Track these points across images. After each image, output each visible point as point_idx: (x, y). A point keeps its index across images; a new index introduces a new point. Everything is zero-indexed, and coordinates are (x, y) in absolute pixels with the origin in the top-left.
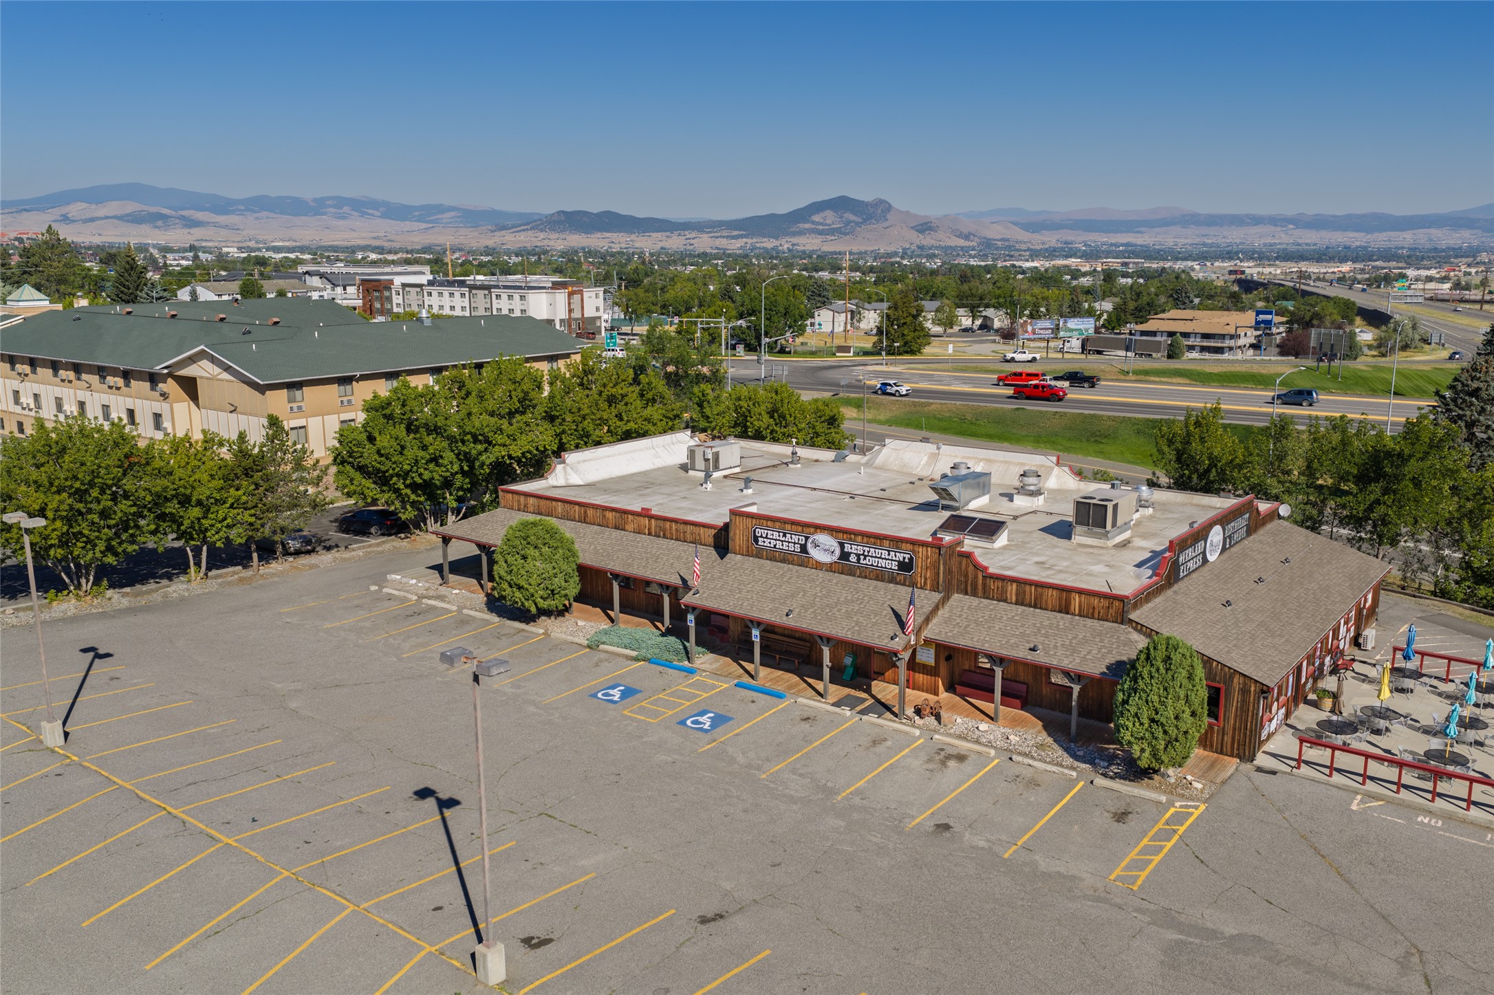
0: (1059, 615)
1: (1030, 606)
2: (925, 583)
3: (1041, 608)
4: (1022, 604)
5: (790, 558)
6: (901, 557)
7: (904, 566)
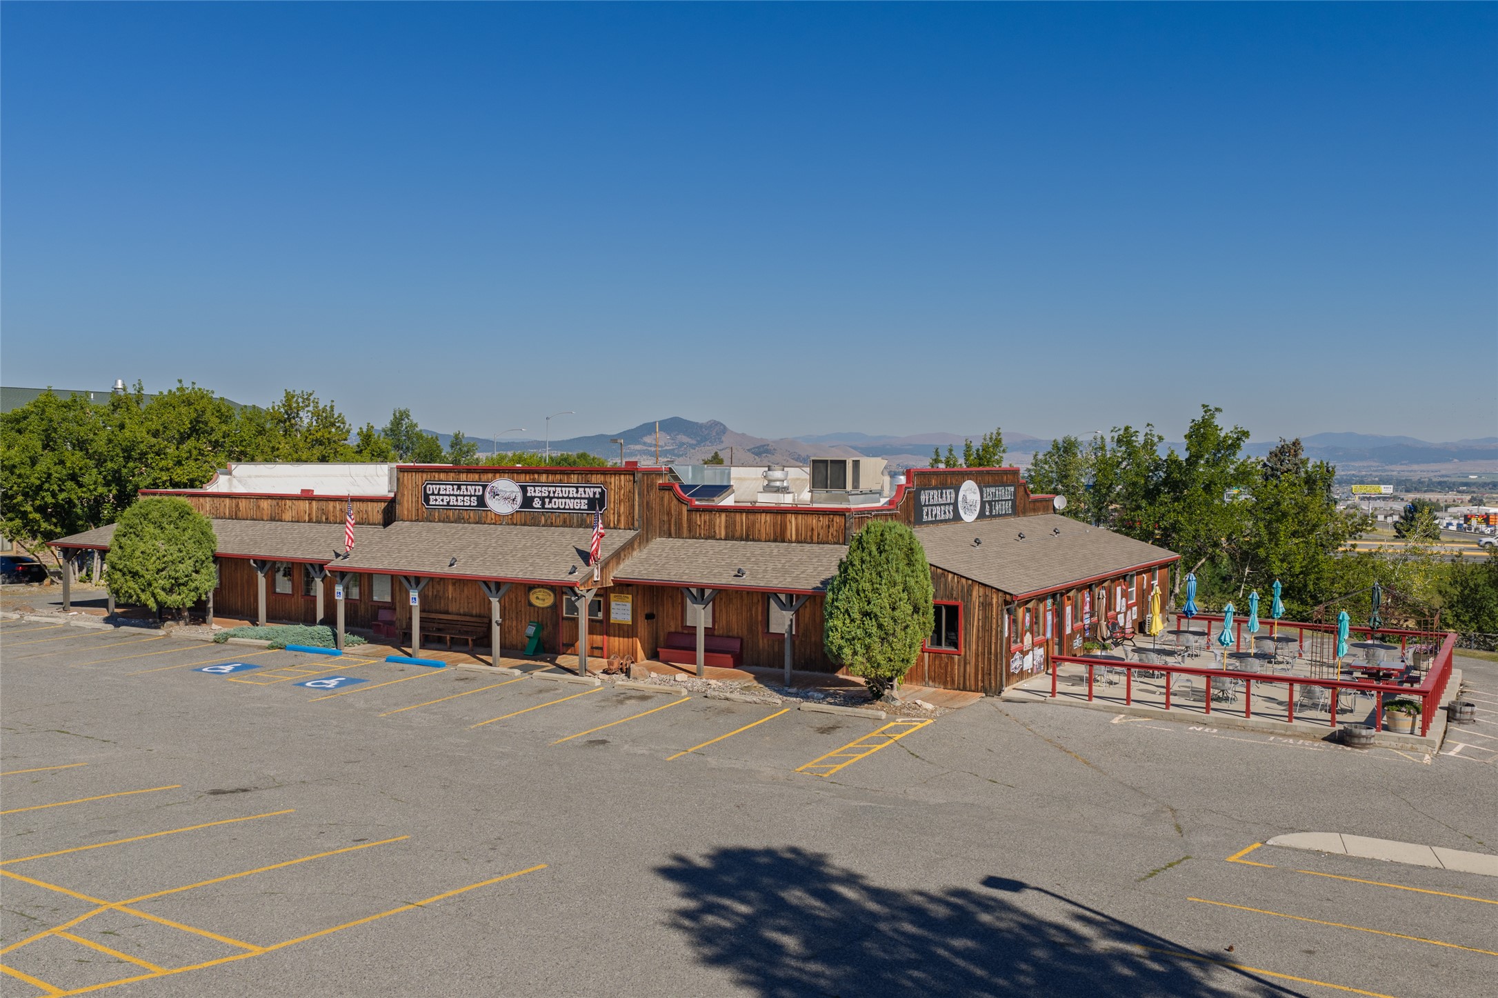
0: (773, 545)
1: (742, 539)
2: (619, 521)
3: (753, 540)
4: (733, 538)
5: (465, 515)
6: (591, 492)
7: (594, 504)
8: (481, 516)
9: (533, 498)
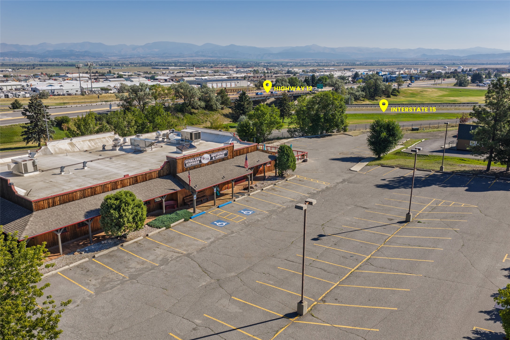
2: (230, 157)
3: (244, 154)
4: (241, 155)
5: (196, 166)
6: (225, 152)
7: (226, 154)
8: (201, 165)
9: (213, 157)
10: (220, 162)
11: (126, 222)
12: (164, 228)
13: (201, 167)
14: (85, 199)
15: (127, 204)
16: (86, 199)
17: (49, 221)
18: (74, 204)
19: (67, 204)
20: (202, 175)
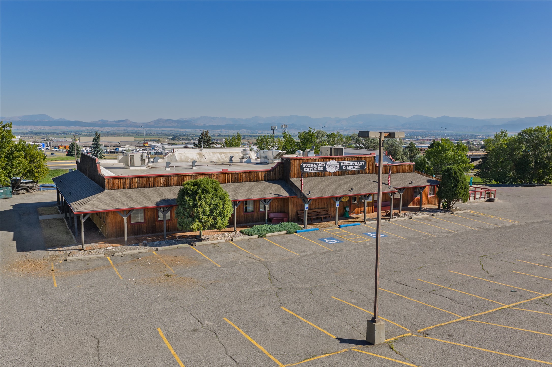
0: (398, 174)
3: (392, 173)
4: (387, 174)
5: (318, 174)
6: (361, 163)
7: (362, 166)
8: (324, 173)
9: (343, 166)
10: (353, 174)
11: (200, 213)
12: (257, 236)
13: (325, 176)
14: (169, 187)
15: (205, 192)
16: (171, 187)
17: (117, 200)
18: (154, 190)
19: (146, 189)
20: (322, 184)
